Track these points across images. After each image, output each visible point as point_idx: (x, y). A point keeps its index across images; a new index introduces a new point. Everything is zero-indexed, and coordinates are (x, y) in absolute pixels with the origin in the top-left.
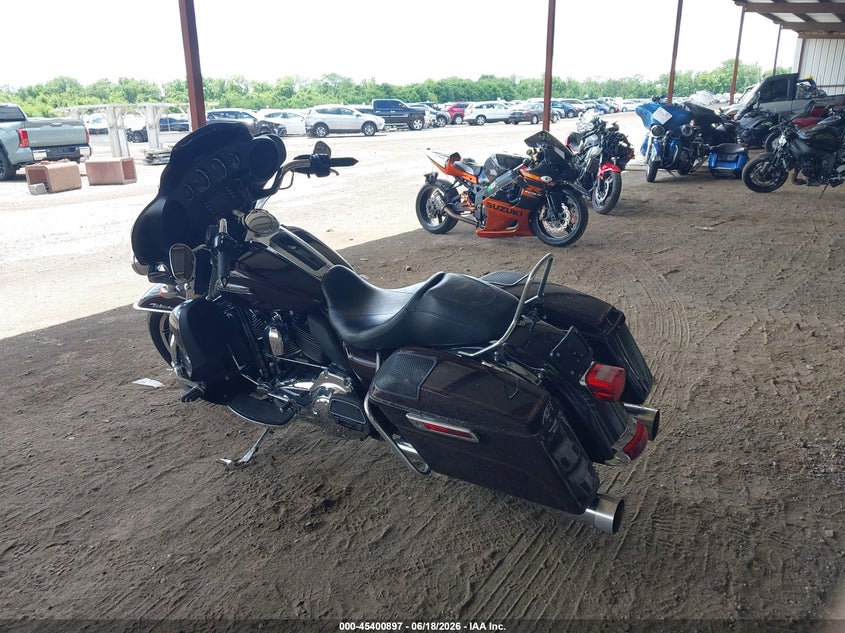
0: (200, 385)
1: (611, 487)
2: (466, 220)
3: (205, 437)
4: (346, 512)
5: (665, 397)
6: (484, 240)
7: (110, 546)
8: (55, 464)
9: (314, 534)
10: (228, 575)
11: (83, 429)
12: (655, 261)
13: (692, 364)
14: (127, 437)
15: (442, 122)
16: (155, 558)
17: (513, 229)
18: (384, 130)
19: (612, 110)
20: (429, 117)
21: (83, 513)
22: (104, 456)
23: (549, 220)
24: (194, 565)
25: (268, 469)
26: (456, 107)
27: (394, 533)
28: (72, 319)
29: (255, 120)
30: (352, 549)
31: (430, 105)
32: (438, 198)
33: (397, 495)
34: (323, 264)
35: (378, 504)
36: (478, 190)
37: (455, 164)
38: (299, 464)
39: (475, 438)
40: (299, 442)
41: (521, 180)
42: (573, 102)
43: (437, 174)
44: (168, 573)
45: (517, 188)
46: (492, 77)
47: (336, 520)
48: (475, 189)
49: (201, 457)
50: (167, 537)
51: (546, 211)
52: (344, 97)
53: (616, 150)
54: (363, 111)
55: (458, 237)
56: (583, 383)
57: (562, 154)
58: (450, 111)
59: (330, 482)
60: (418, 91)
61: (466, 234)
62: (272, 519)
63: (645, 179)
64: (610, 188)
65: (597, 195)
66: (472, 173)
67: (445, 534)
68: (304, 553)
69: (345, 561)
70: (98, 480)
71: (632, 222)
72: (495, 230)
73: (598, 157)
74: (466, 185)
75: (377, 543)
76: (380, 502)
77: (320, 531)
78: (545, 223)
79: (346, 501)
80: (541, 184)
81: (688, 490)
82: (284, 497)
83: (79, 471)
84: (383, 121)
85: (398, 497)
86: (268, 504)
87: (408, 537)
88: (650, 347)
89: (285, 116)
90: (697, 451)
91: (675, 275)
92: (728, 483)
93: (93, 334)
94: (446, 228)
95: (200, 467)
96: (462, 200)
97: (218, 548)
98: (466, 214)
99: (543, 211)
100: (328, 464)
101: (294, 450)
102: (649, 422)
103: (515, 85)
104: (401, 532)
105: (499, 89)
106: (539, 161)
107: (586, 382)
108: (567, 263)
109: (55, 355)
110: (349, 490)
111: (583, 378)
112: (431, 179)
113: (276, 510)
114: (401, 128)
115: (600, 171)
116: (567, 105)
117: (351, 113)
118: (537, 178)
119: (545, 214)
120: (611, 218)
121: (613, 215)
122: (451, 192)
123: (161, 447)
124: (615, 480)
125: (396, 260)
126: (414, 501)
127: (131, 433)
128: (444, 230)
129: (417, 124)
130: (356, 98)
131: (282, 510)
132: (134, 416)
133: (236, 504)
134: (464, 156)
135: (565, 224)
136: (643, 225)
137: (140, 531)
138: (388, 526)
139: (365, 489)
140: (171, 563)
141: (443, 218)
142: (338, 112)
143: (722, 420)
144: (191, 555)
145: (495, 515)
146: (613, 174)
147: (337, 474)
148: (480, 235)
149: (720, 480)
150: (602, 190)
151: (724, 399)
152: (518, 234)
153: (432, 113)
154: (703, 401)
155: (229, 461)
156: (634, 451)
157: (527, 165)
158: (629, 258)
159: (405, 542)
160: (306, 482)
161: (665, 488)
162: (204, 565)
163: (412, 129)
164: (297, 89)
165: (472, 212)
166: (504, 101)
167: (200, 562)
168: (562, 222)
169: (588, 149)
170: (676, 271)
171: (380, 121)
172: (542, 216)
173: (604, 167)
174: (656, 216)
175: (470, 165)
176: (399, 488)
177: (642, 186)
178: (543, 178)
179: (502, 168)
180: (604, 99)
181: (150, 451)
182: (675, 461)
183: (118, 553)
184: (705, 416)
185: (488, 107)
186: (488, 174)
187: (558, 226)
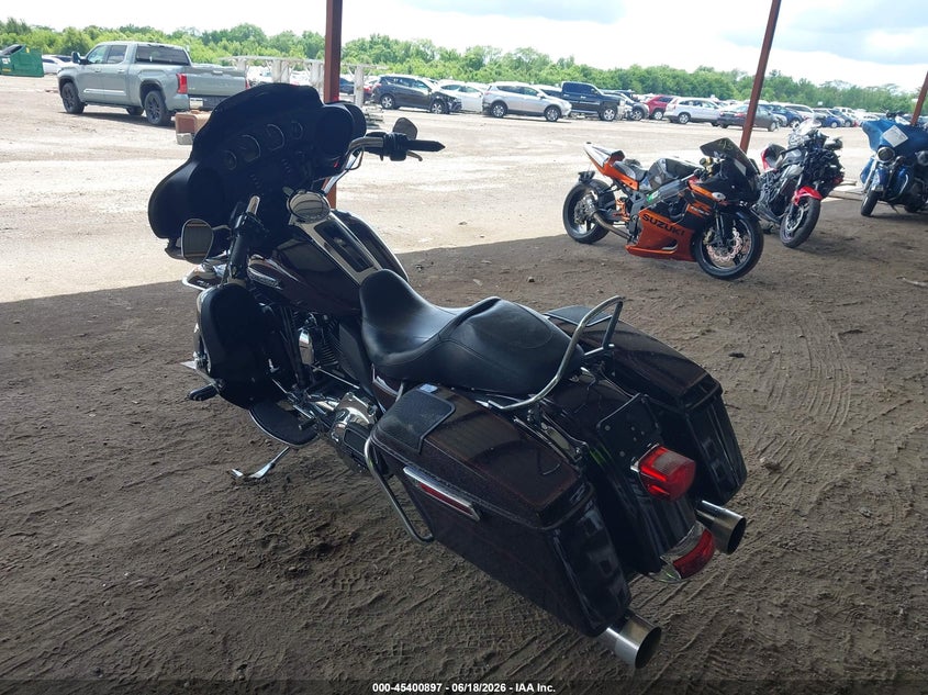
0: (218, 382)
1: (671, 598)
2: (618, 232)
3: (228, 440)
4: (340, 563)
5: (787, 491)
6: (635, 258)
7: (75, 547)
8: (63, 441)
9: (294, 582)
10: (179, 613)
11: (108, 407)
12: (834, 315)
13: (835, 455)
14: (147, 424)
15: (638, 114)
16: (112, 574)
17: (670, 250)
18: (569, 115)
19: (848, 124)
20: (623, 108)
21: (65, 503)
22: (114, 442)
23: (715, 245)
24: (148, 591)
25: (278, 492)
26: (657, 99)
27: (384, 602)
28: (154, 282)
29: (430, 90)
30: (329, 610)
31: (628, 95)
32: (589, 201)
33: (407, 554)
34: (368, 265)
35: (379, 562)
36: (638, 198)
37: (616, 164)
38: (313, 492)
39: (475, 516)
40: (326, 465)
41: (688, 193)
42: (800, 109)
43: (593, 173)
44: (117, 596)
45: (682, 202)
46: (710, 70)
47: (325, 570)
48: (634, 197)
49: (214, 463)
50: (136, 550)
51: (713, 234)
52: (536, 75)
53: (822, 172)
54: (549, 93)
55: (606, 249)
56: (634, 469)
57: (743, 169)
58: (650, 104)
59: (339, 522)
60: (620, 78)
61: (616, 248)
62: (254, 554)
63: (859, 211)
64: (804, 217)
65: (787, 223)
66: (633, 176)
67: (444, 617)
68: (273, 604)
69: (314, 624)
70: (95, 469)
71: (823, 262)
72: (648, 248)
73: (797, 178)
74: (625, 192)
75: (360, 610)
76: (385, 559)
77: (301, 581)
78: (710, 249)
79: (346, 551)
80: (710, 201)
81: (771, 624)
82: (280, 529)
83: (82, 454)
84: (570, 106)
85: (407, 558)
86: (260, 534)
87: (399, 610)
88: (788, 423)
89: (463, 89)
90: (802, 572)
91: (855, 336)
92: (829, 625)
93: (166, 302)
94: (594, 238)
95: (206, 475)
96: (618, 208)
97: (182, 576)
98: (619, 225)
99: (709, 234)
100: (345, 500)
101: (315, 475)
102: (727, 529)
103: (734, 83)
104: (394, 602)
105: (716, 85)
106: (713, 173)
107: (639, 468)
108: (724, 302)
109: (119, 320)
110: (356, 536)
111: (637, 464)
112: (586, 178)
113: (265, 543)
114: (589, 117)
115: (796, 195)
116: (793, 112)
117: (535, 94)
118: (707, 193)
119: (712, 238)
120: (799, 254)
121: (802, 250)
122: (606, 195)
123: (177, 443)
124: (680, 590)
125: (521, 268)
126: (425, 566)
127: (153, 421)
128: (591, 239)
129: (609, 114)
130: (550, 77)
131: (272, 545)
132: (166, 402)
133: (226, 527)
134: (628, 156)
135: (734, 254)
136: (836, 268)
137: (112, 537)
138: (381, 591)
139: (373, 539)
140: (125, 584)
141: (593, 225)
142: (521, 91)
143: (851, 538)
144: (151, 579)
145: (513, 604)
146: (811, 202)
147: (350, 514)
148: (631, 251)
149: (819, 620)
150: (793, 218)
151: (863, 510)
152: (676, 257)
153: (627, 103)
154: (834, 507)
155: (239, 474)
156: (689, 568)
157: (697, 176)
158: (802, 306)
159: (392, 615)
160: (312, 516)
161: (740, 615)
162: (159, 594)
163: (602, 119)
164: (487, 61)
165: (627, 224)
166: (717, 100)
167: (157, 589)
168: (730, 250)
169: (786, 167)
170: (857, 332)
171: (566, 106)
172: (707, 239)
173: (802, 190)
174: (857, 259)
175: (633, 168)
176: (412, 546)
177: (851, 219)
178: (715, 195)
179: (669, 176)
180: (841, 109)
181: (164, 445)
182: (767, 581)
183: (77, 560)
184: (831, 527)
185: (695, 103)
186: (652, 180)
187: (725, 255)
